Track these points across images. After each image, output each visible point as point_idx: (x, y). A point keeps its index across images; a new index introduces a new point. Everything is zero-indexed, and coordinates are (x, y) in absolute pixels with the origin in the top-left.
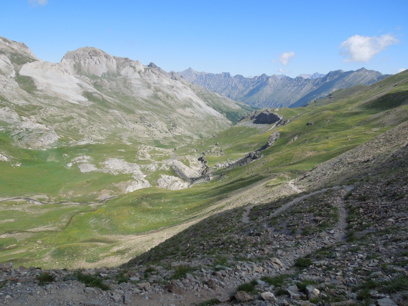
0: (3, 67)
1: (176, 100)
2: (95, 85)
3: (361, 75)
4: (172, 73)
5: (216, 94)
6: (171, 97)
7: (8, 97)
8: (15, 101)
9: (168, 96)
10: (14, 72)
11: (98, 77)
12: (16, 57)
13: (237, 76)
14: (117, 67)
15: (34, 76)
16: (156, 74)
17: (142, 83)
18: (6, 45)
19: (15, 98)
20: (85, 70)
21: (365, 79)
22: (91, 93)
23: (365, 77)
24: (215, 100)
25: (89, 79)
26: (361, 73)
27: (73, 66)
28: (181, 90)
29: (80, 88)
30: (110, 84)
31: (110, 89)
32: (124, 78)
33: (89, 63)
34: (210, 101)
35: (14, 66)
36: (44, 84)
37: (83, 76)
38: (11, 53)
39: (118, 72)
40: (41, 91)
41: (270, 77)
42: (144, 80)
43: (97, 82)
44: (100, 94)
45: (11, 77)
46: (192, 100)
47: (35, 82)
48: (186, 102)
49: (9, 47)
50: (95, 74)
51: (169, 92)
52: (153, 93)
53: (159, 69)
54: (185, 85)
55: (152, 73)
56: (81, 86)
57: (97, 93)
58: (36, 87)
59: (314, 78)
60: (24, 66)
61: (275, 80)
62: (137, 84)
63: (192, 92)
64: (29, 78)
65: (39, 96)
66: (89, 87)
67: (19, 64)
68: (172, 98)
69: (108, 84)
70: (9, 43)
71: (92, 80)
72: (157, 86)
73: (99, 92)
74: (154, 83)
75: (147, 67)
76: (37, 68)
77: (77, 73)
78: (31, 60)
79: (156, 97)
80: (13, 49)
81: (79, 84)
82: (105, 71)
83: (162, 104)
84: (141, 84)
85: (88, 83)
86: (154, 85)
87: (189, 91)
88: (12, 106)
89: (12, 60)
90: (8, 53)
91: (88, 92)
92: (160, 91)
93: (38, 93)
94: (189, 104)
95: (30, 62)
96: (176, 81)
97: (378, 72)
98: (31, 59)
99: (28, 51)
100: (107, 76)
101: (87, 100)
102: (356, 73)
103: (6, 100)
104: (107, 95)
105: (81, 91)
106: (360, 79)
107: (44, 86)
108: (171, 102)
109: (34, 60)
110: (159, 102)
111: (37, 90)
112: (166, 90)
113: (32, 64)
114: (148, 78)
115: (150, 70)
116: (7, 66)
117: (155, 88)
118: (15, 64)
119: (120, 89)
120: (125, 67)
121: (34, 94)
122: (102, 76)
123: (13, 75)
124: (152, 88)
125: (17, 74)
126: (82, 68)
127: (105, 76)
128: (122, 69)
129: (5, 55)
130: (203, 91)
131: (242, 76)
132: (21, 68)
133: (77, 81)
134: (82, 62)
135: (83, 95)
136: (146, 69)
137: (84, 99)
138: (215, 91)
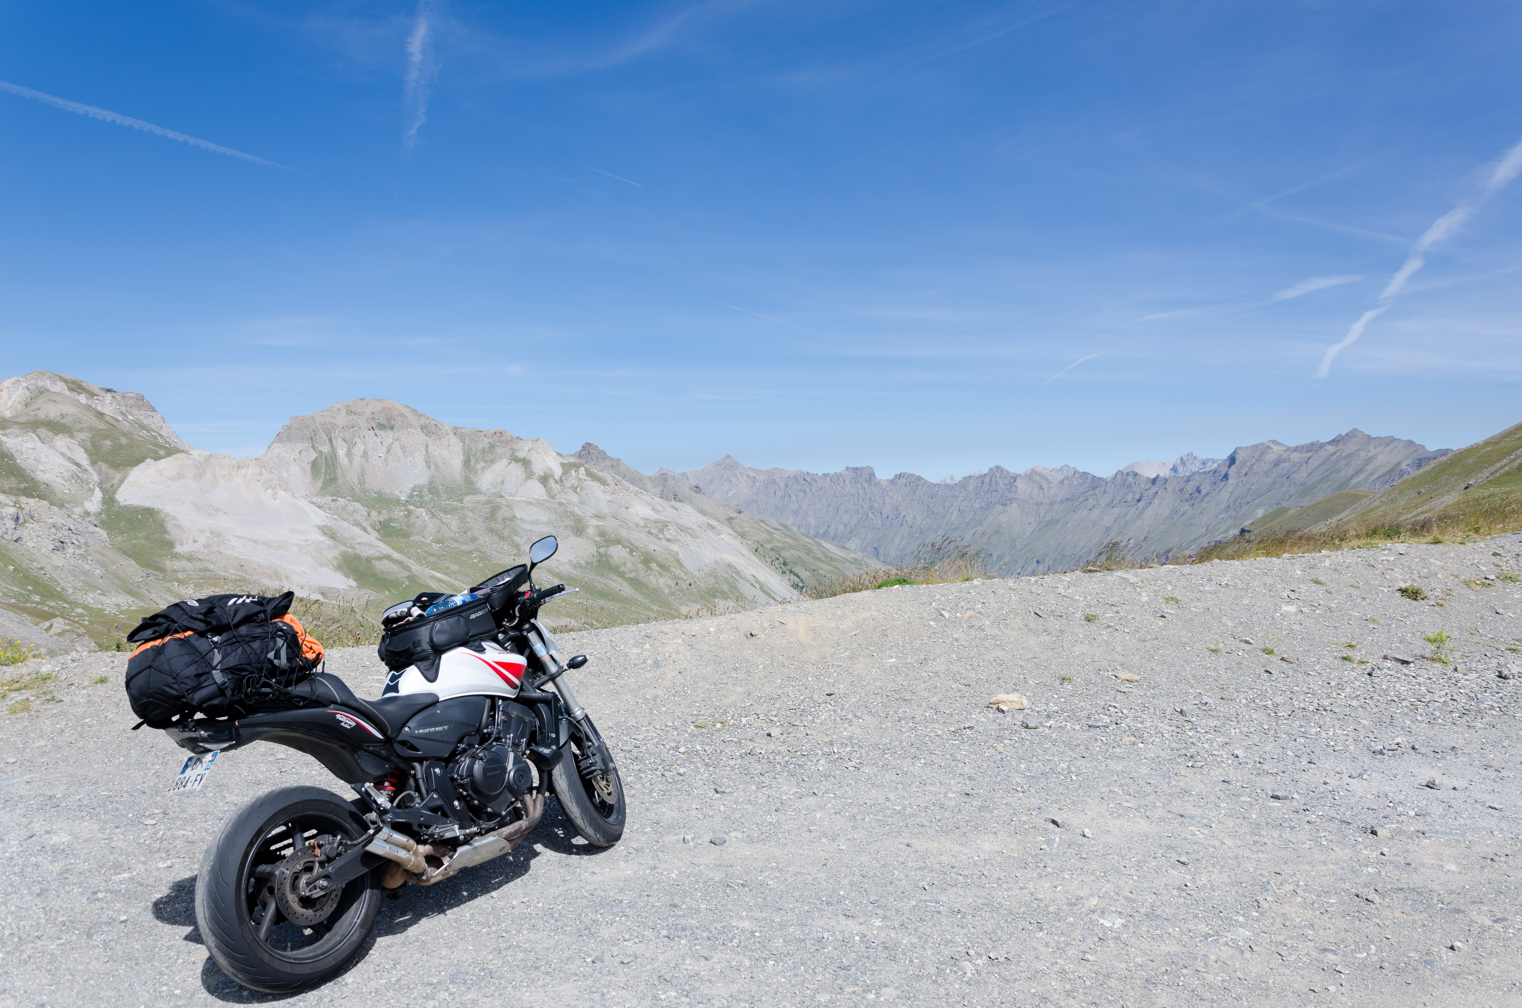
0: (60, 480)
1: (678, 572)
2: (386, 530)
3: (1351, 455)
4: (663, 478)
5: (827, 545)
6: (661, 566)
7: (68, 585)
8: (91, 599)
9: (647, 559)
10: (98, 494)
11: (397, 502)
12: (108, 443)
13: (900, 476)
14: (467, 463)
15: (167, 508)
16: (603, 482)
17: (554, 517)
18: (77, 404)
19: (93, 587)
20: (352, 477)
21: (1369, 468)
22: (369, 560)
23: (1369, 460)
24: (824, 568)
25: (363, 511)
26: (1351, 447)
27: (308, 468)
28: (694, 536)
29: (330, 542)
30: (438, 523)
31: (438, 542)
32: (489, 502)
33: (365, 455)
34: (803, 574)
35: (100, 472)
36: (202, 532)
37: (342, 501)
38: (91, 429)
39: (469, 482)
40: (190, 558)
41: (1020, 476)
42: (561, 504)
43: (391, 520)
44: (400, 563)
45: (87, 513)
46: (738, 573)
47: (169, 526)
48: (716, 577)
49: (88, 407)
50: (387, 490)
51: (652, 546)
52: (593, 549)
53: (615, 465)
54: (711, 516)
55: (589, 483)
56: (333, 536)
57: (388, 557)
58: (171, 545)
59: (1183, 472)
60: (136, 474)
61: (1041, 488)
62: (537, 523)
63: (736, 543)
64: (149, 513)
65: (180, 576)
66: (361, 537)
67: (115, 466)
68: (664, 567)
69: (432, 526)
70: (91, 394)
71: (374, 514)
72: (610, 525)
73: (396, 555)
74: (598, 517)
75: (572, 460)
76: (180, 476)
77: (323, 491)
78: (162, 452)
79: (604, 564)
80: (100, 415)
81: (325, 530)
82: (423, 480)
83: (627, 590)
84: (550, 522)
85: (357, 524)
86: (595, 522)
87: (727, 537)
88: (81, 615)
89: (95, 454)
90: (81, 430)
91: (357, 558)
92: (618, 541)
93: (177, 564)
94: (725, 587)
95: (157, 458)
96: (678, 505)
97: (1410, 443)
98: (161, 447)
99: (153, 421)
100: (428, 497)
101: (354, 584)
102: (1331, 449)
103: (60, 596)
104: (428, 564)
105: (331, 555)
106: (1350, 471)
107: (202, 540)
108: (662, 581)
109: (171, 451)
110: (616, 584)
111: (176, 556)
112: (641, 539)
113: (163, 463)
114: (574, 498)
115: (582, 470)
116: (75, 477)
117: (602, 534)
118: (104, 466)
119: (474, 539)
120: (492, 462)
121: (163, 570)
122: (411, 496)
123: (94, 503)
124: (591, 531)
125: (109, 500)
126: (339, 472)
127: (421, 496)
128: (483, 469)
129: (72, 437)
130: (778, 536)
131: (919, 478)
132: (122, 481)
133: (320, 517)
134: (341, 453)
135: (339, 568)
136: (567, 468)
137: (341, 582)
138: (824, 536)
